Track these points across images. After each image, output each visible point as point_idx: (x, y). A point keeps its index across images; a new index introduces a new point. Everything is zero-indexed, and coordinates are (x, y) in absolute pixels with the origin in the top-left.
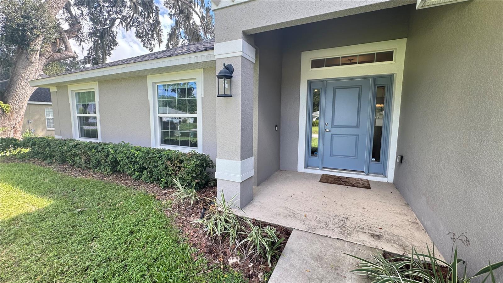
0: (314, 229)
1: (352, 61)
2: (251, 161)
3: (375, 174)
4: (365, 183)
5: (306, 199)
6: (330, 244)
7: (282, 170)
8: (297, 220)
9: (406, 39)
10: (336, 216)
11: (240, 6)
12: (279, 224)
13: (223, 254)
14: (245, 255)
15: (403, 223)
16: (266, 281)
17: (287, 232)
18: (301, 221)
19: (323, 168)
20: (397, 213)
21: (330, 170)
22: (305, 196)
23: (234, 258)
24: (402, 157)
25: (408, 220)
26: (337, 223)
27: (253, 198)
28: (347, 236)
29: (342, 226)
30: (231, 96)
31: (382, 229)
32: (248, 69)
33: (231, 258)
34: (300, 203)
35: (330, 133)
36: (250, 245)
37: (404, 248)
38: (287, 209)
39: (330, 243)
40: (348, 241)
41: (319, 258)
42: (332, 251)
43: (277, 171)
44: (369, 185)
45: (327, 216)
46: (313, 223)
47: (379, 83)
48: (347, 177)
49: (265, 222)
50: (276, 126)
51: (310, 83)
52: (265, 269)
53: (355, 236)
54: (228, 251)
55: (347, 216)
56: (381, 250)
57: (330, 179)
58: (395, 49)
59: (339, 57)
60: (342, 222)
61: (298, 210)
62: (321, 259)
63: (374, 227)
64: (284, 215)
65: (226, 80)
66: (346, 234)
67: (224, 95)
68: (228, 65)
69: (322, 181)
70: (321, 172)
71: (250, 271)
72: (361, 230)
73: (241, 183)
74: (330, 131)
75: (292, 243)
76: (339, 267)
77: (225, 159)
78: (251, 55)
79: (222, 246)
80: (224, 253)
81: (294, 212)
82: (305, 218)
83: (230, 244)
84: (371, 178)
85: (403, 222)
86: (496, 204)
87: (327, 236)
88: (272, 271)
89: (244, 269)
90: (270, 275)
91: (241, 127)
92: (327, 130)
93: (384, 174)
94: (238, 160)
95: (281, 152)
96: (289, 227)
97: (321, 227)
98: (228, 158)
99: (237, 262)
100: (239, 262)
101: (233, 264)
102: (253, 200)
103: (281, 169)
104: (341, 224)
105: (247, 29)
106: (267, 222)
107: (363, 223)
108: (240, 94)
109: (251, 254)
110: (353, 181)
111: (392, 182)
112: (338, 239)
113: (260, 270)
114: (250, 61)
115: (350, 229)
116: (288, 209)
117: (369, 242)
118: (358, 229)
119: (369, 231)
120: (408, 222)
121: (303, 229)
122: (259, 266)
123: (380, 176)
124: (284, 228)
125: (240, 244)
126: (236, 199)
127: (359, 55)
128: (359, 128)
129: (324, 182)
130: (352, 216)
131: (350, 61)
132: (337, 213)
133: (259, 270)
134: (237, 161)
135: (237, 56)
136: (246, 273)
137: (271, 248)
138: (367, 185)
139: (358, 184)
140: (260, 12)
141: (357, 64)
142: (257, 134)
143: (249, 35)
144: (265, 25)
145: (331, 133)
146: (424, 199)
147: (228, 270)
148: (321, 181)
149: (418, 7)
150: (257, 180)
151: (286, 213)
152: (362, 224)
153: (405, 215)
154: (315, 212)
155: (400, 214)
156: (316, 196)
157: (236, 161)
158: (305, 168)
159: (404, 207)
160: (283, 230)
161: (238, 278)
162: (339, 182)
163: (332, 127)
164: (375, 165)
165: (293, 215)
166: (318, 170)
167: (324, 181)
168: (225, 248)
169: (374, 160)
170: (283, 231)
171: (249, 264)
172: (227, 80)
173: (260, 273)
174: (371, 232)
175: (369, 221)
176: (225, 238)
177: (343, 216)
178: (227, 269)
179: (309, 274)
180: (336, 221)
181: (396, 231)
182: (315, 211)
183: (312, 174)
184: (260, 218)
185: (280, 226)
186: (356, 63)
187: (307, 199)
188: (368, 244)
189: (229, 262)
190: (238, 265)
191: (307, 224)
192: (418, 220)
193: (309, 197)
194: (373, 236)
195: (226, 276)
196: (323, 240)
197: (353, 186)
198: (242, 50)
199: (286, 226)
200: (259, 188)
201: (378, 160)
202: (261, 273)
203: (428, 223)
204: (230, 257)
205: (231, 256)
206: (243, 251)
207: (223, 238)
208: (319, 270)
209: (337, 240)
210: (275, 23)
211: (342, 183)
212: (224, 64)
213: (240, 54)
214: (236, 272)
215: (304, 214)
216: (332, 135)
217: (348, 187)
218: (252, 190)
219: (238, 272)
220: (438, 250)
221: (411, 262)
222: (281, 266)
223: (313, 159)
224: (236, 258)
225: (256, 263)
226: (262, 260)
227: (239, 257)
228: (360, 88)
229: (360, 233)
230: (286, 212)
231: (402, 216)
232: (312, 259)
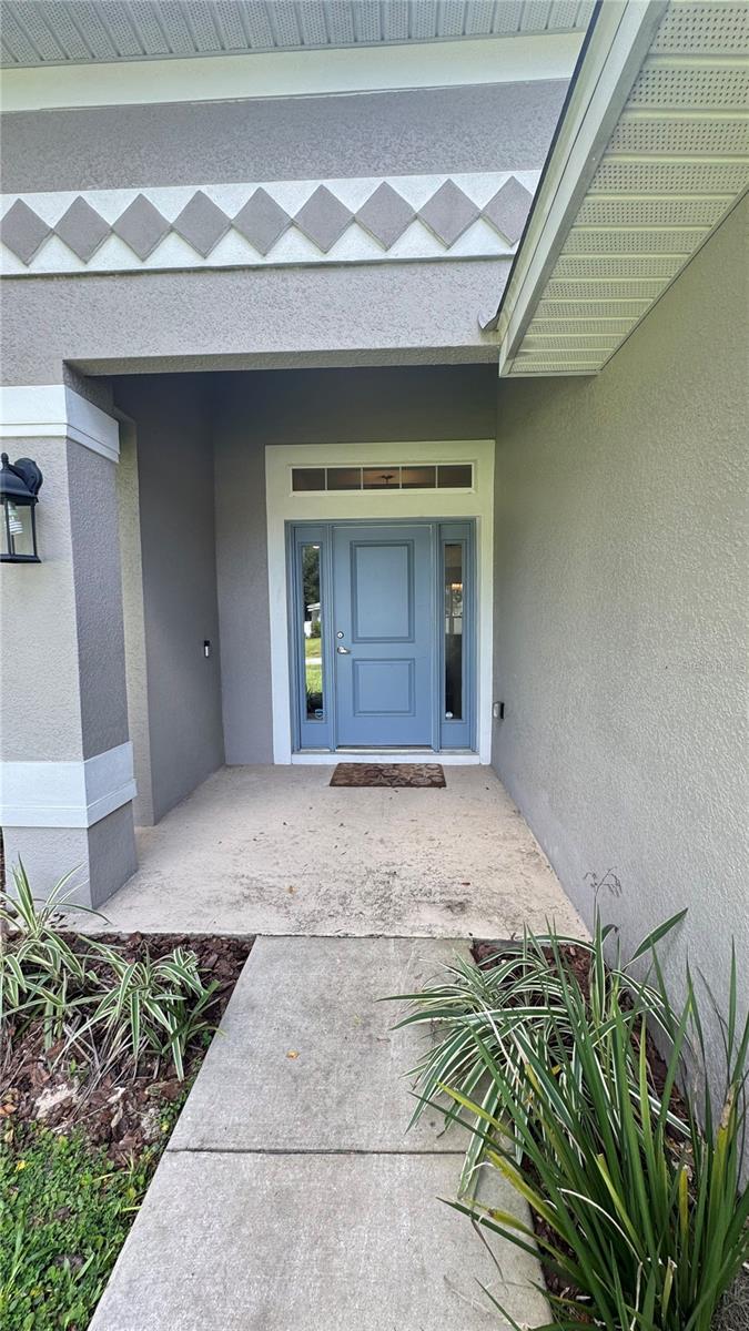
0: (312, 925)
1: (391, 481)
2: (122, 758)
3: (454, 748)
4: (435, 773)
5: (292, 842)
6: (352, 955)
7: (230, 767)
8: (268, 907)
9: (493, 441)
10: (370, 872)
11: (52, 285)
12: (216, 932)
13: (18, 1087)
14: (98, 1066)
15: (509, 860)
16: (167, 1132)
17: (239, 950)
18: (279, 907)
19: (339, 747)
20: (498, 838)
21: (356, 751)
22: (292, 832)
23: (60, 1087)
24: (502, 706)
25: (519, 851)
26: (369, 894)
27: (137, 864)
28: (393, 924)
29: (382, 897)
30: (34, 560)
31: (468, 884)
32: (95, 477)
33: (46, 1090)
34: (277, 855)
35: (350, 657)
36: (116, 1028)
37: (512, 920)
38: (242, 880)
39: (353, 952)
40: (396, 937)
41: (322, 1008)
42: (356, 973)
43: (216, 769)
44: (443, 777)
45: (347, 877)
46: (312, 905)
47: (449, 536)
48: (395, 765)
49: (173, 935)
50: (207, 644)
51: (292, 529)
52: (163, 1093)
53: (413, 917)
54: (37, 1072)
55: (394, 868)
56: (468, 939)
57: (355, 775)
58: (475, 461)
59: (359, 469)
60: (382, 887)
61: (273, 877)
62: (330, 1008)
63: (453, 883)
64: (233, 899)
65: (14, 509)
66: (391, 919)
67: (9, 557)
68: (20, 462)
69: (337, 782)
70: (333, 760)
71: (113, 1118)
72: (425, 899)
73: (88, 829)
74: (349, 653)
75: (252, 982)
76: (373, 1016)
77: (31, 759)
78: (101, 436)
79: (14, 1060)
80: (22, 1082)
81: (260, 885)
82: (290, 895)
83: (46, 1043)
84: (445, 760)
85: (510, 856)
86: (655, 798)
87: (346, 936)
88: (187, 1092)
89: (91, 1118)
90: (178, 1106)
91: (80, 655)
92: (343, 651)
93: (471, 747)
94: (76, 760)
95: (225, 714)
96: (245, 933)
97: (332, 913)
98: (40, 755)
99: (68, 1098)
100: (74, 1096)
101: (52, 1111)
102: (136, 871)
103: (228, 763)
104: (380, 893)
105: (79, 357)
106: (179, 935)
107: (430, 879)
108: (68, 554)
109: (120, 1058)
110: (408, 773)
111: (489, 763)
112: (372, 936)
113: (148, 1100)
114: (101, 455)
115: (402, 903)
116: (245, 881)
117: (442, 927)
118: (418, 898)
119: (443, 897)
120: (519, 854)
121: (283, 930)
122: (144, 1090)
123: (464, 754)
124: (229, 940)
125: (77, 1035)
126: (75, 882)
127: (403, 468)
128: (413, 642)
129: (340, 785)
130: (405, 866)
131: (384, 479)
132: (370, 864)
133: (145, 1103)
134: (72, 764)
135: (53, 437)
136: (98, 1130)
137: (184, 1020)
138: (437, 779)
139: (420, 779)
140: (121, 314)
141: (398, 488)
142: (145, 671)
143: (89, 377)
144: (136, 354)
145: (354, 656)
146: (545, 797)
147: (33, 1139)
148: (333, 784)
149: (503, 372)
150: (151, 807)
151: (237, 893)
152: (429, 882)
153: (514, 838)
154: (317, 874)
155: (505, 839)
156: (320, 828)
157: (66, 764)
158: (293, 752)
159: (511, 820)
160: (226, 946)
161: (68, 1157)
162: (377, 781)
163: (353, 642)
164: (453, 728)
165: (257, 894)
166: (326, 753)
167: (341, 782)
168: (24, 1065)
169: (450, 715)
170: (228, 949)
171: (111, 1092)
172: (17, 507)
173: (147, 1110)
174: (446, 898)
175: (442, 871)
176: (28, 1027)
177: (385, 869)
178: (30, 1136)
179: (294, 1065)
180: (369, 886)
181: (497, 883)
182: (316, 871)
183: (310, 766)
184: (158, 926)
185: (219, 938)
186: (396, 486)
187: (296, 840)
188: (441, 930)
189: (38, 1108)
190: (71, 1108)
191: (294, 914)
192: (538, 846)
193: (304, 833)
194: (450, 907)
195: (22, 1165)
196: (334, 950)
197: (409, 784)
198: (69, 418)
199: (235, 933)
200: (161, 827)
201: (458, 715)
202: (151, 1110)
203: (555, 851)
204: (43, 1088)
205: (46, 1084)
206: (91, 1055)
207: (16, 1032)
208: (324, 1043)
209: (371, 940)
210: (168, 354)
211: (384, 780)
212: (5, 459)
213: (63, 431)
214: (61, 1138)
215: (287, 886)
216: (354, 661)
217: (396, 789)
218: (134, 839)
219: (69, 1135)
220: (574, 910)
221: (524, 959)
222: (214, 1066)
223: (311, 726)
224: (64, 1086)
225: (136, 1080)
226: (156, 1064)
227: (76, 1081)
228: (409, 545)
229: (422, 907)
230: (237, 889)
231: (507, 844)
232: (305, 1014)
